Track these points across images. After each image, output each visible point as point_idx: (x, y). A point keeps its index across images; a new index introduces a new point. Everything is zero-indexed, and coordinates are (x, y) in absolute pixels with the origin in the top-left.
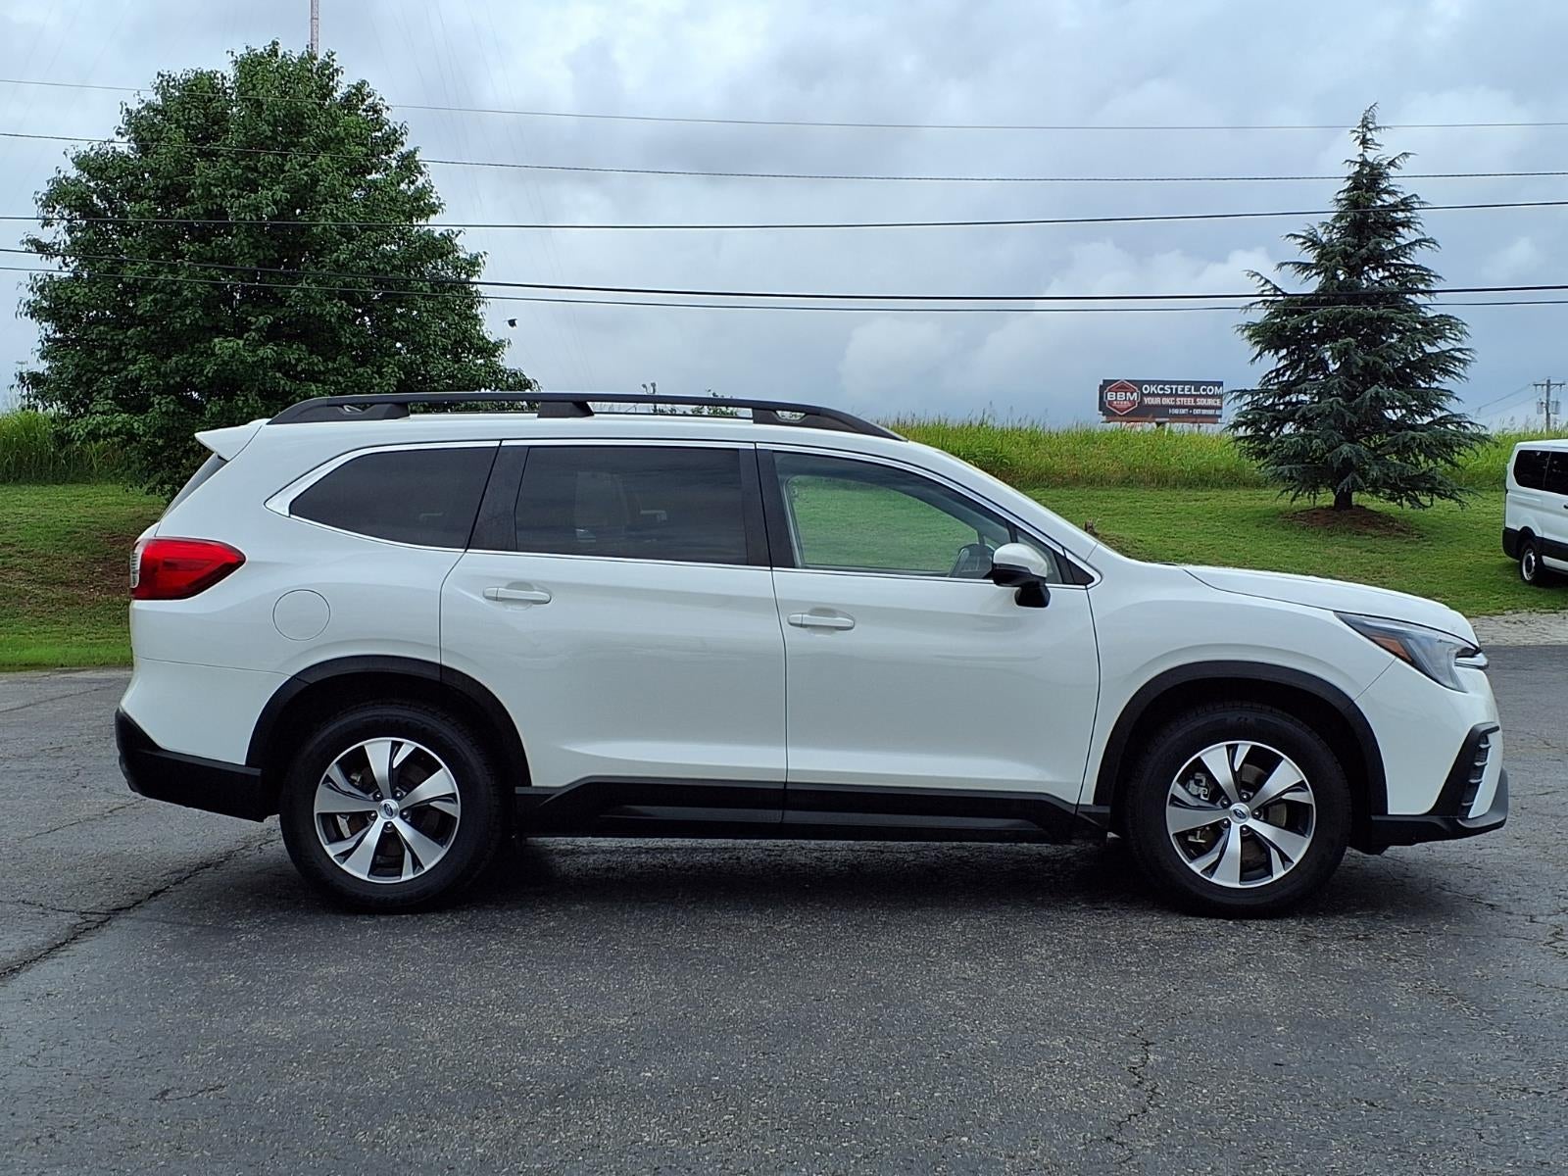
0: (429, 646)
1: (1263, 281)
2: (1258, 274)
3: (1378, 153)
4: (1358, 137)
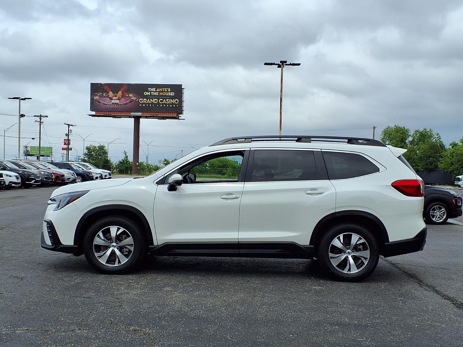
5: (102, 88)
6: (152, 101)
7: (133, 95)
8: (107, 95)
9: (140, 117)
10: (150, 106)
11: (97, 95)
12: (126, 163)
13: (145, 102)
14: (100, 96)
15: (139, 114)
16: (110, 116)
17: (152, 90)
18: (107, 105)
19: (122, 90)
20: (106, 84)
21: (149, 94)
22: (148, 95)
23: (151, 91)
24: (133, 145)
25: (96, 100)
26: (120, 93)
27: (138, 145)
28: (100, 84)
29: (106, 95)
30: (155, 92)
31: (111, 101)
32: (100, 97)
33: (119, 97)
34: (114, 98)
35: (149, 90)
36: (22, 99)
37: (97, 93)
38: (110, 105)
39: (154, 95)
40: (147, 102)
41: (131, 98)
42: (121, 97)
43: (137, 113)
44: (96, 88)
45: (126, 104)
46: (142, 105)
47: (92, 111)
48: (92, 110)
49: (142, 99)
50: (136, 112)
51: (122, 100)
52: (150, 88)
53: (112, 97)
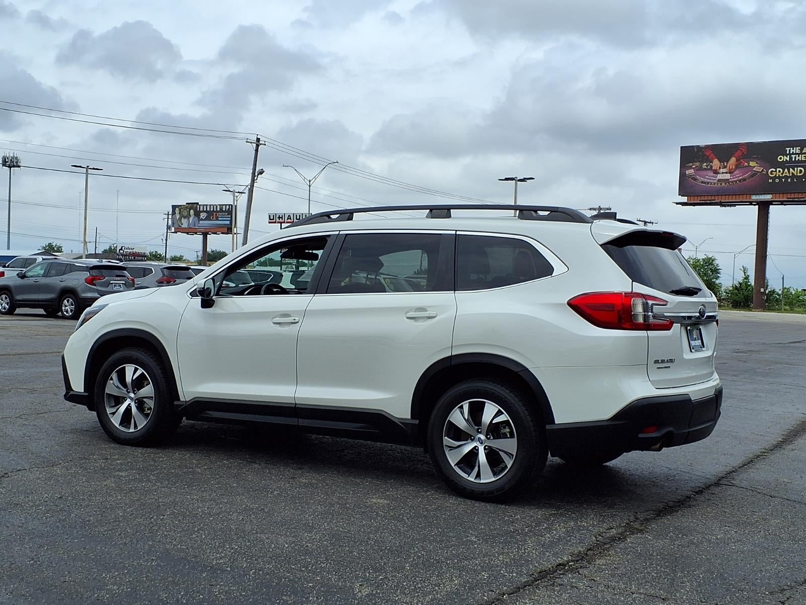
5: (701, 153)
6: (793, 172)
7: (757, 163)
8: (709, 165)
9: (770, 203)
10: (789, 181)
11: (691, 168)
12: (745, 288)
13: (779, 175)
14: (695, 169)
15: (768, 197)
16: (714, 203)
17: (793, 152)
18: (708, 183)
19: (735, 155)
20: (707, 147)
21: (788, 160)
22: (785, 160)
23: (791, 152)
24: (755, 255)
25: (690, 176)
26: (733, 160)
27: (764, 255)
28: (698, 147)
29: (707, 166)
30: (799, 154)
31: (717, 177)
32: (697, 170)
33: (731, 168)
34: (722, 170)
35: (788, 152)
36: (521, 180)
37: (691, 164)
38: (715, 184)
39: (797, 160)
40: (782, 174)
41: (754, 169)
42: (734, 167)
43: (763, 196)
44: (689, 155)
45: (744, 180)
46: (774, 180)
47: (682, 196)
48: (681, 193)
49: (774, 170)
50: (761, 194)
51: (736, 173)
52: (790, 147)
53: (718, 168)
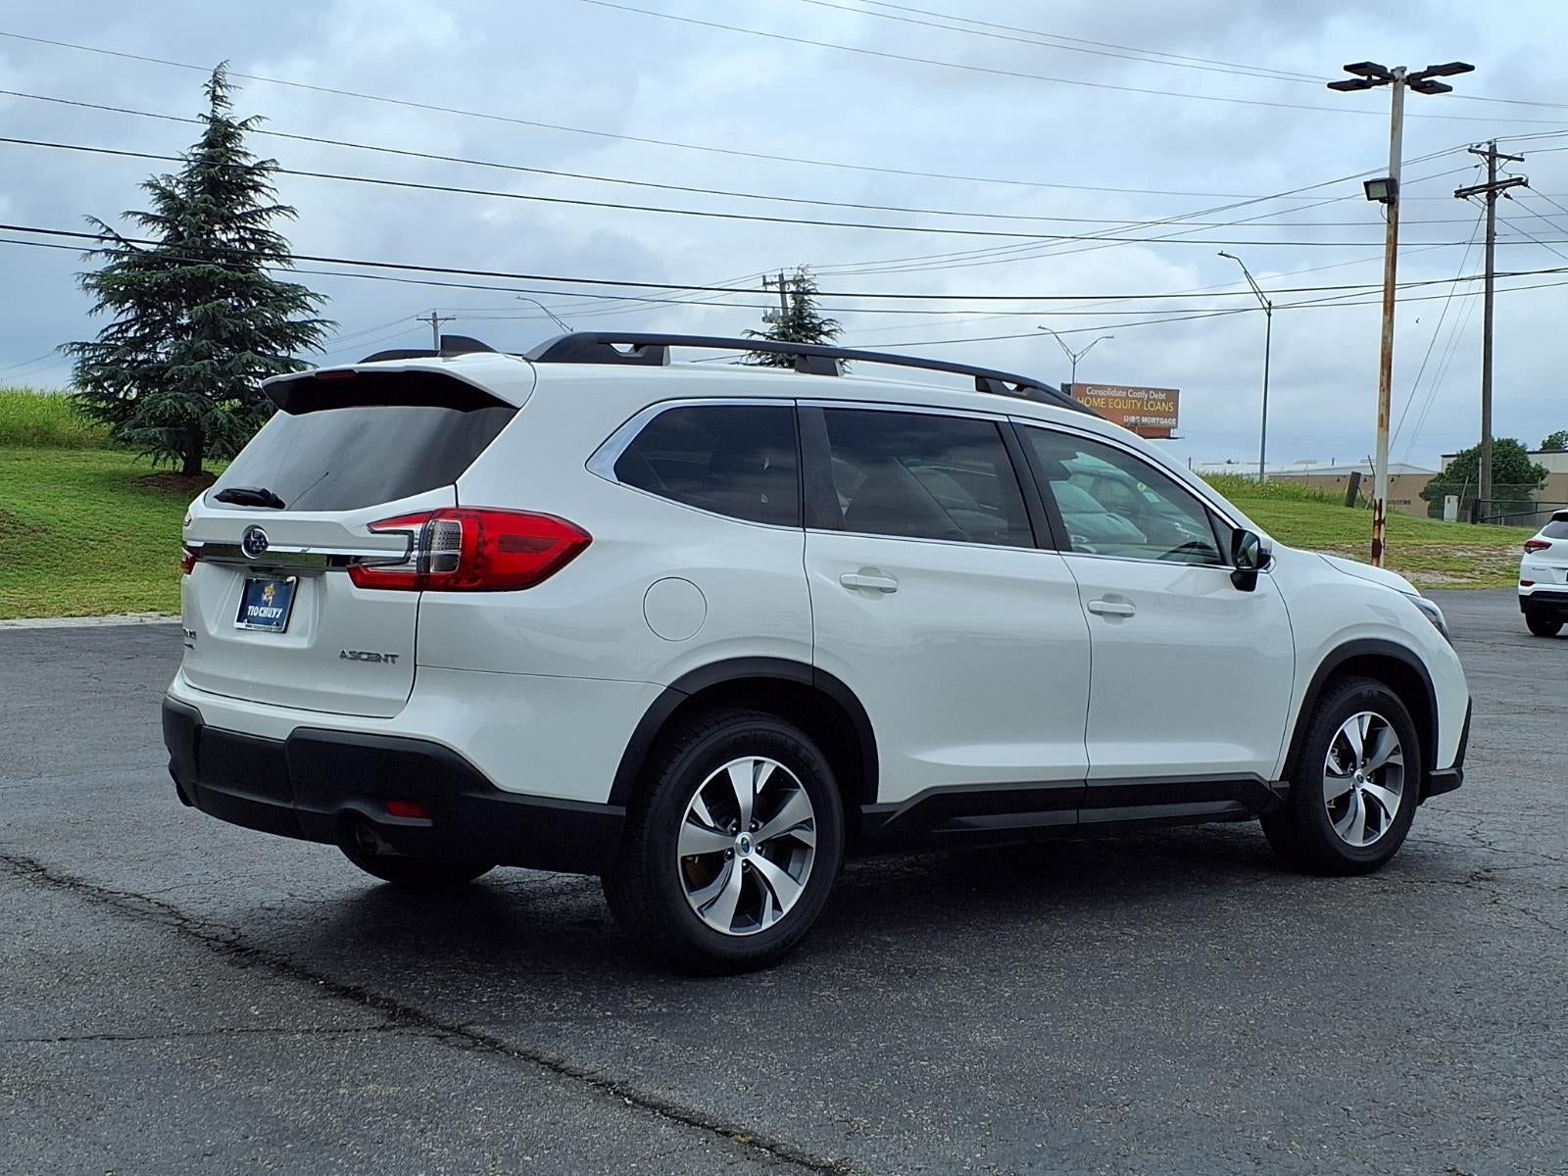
0: (801, 643)
1: (104, 230)
2: (97, 220)
3: (228, 111)
4: (208, 92)
